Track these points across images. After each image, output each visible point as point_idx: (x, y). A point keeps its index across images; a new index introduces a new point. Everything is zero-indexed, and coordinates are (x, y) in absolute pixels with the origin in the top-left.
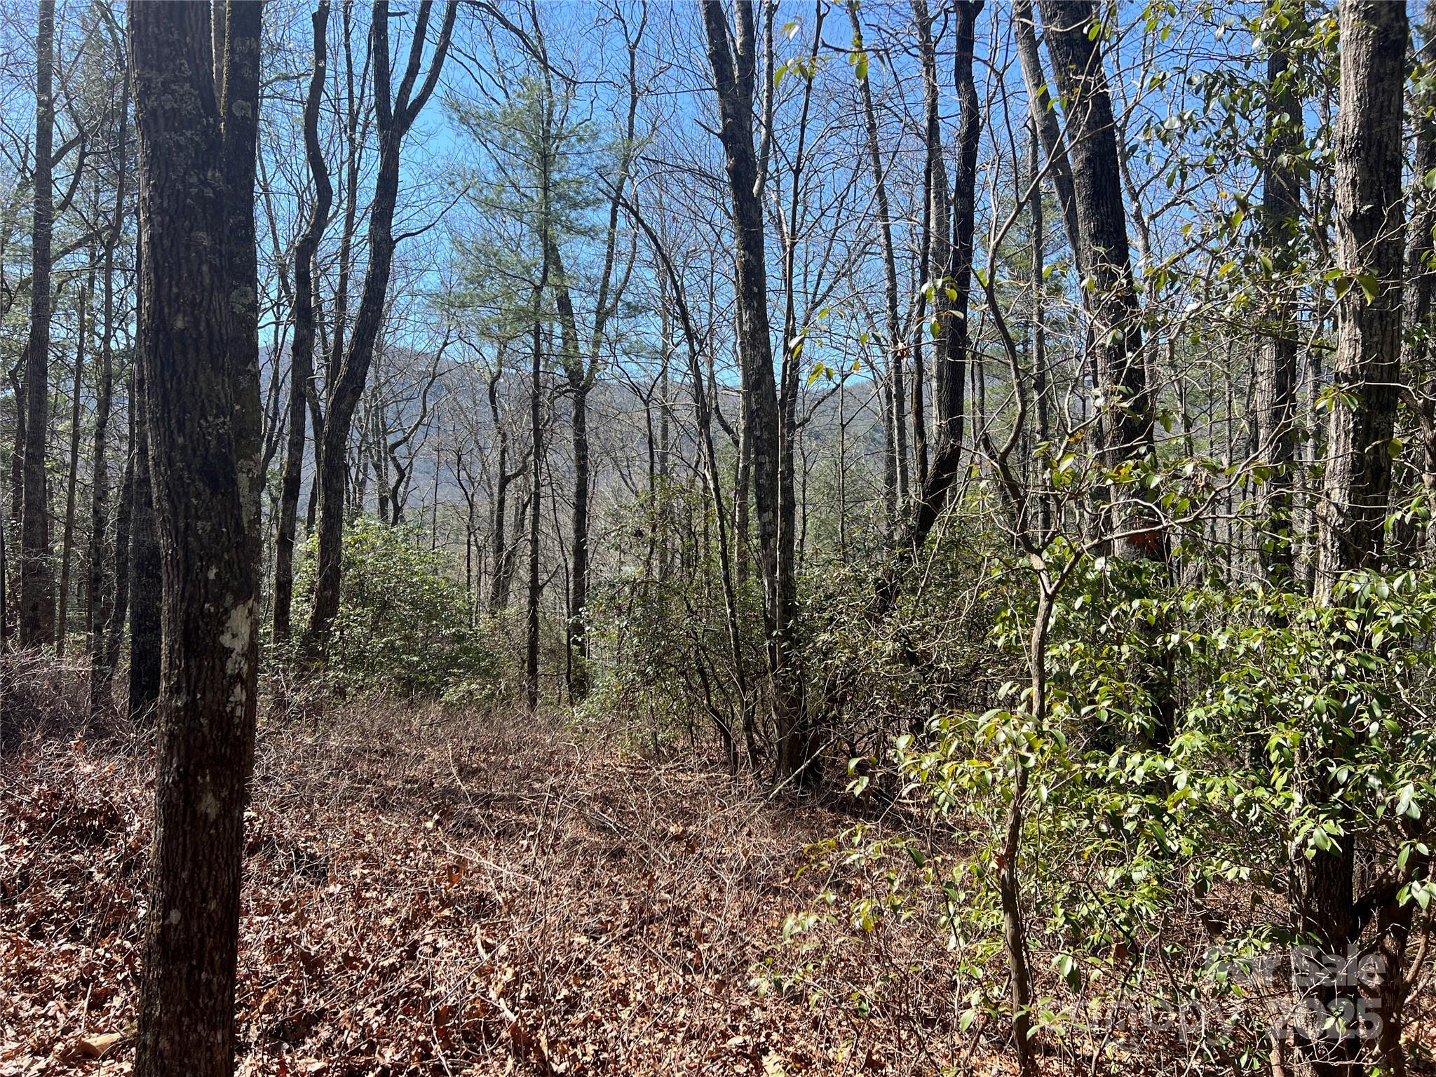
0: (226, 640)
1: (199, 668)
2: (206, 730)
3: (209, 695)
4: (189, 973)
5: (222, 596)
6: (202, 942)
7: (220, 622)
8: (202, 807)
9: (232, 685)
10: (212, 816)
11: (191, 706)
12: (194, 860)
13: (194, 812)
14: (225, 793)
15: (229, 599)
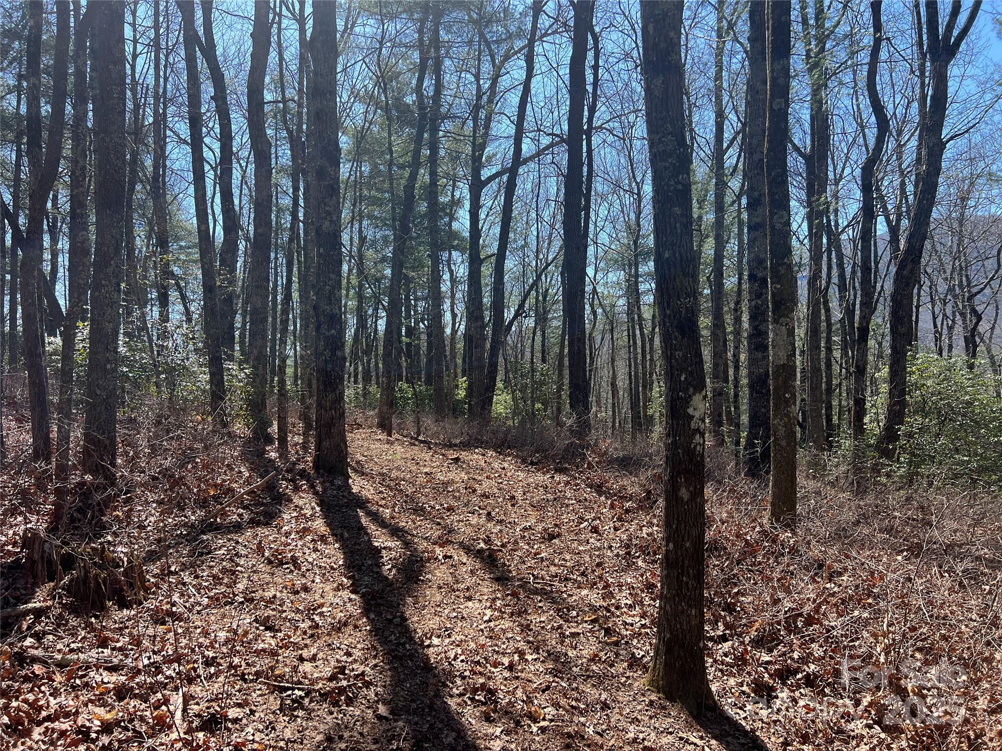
0: (690, 411)
1: (678, 424)
2: (681, 455)
3: (682, 439)
4: (678, 576)
5: (687, 389)
6: (683, 561)
7: (687, 402)
8: (680, 494)
9: (694, 434)
10: (685, 499)
11: (674, 442)
12: (678, 519)
13: (677, 496)
14: (691, 489)
15: (691, 390)
